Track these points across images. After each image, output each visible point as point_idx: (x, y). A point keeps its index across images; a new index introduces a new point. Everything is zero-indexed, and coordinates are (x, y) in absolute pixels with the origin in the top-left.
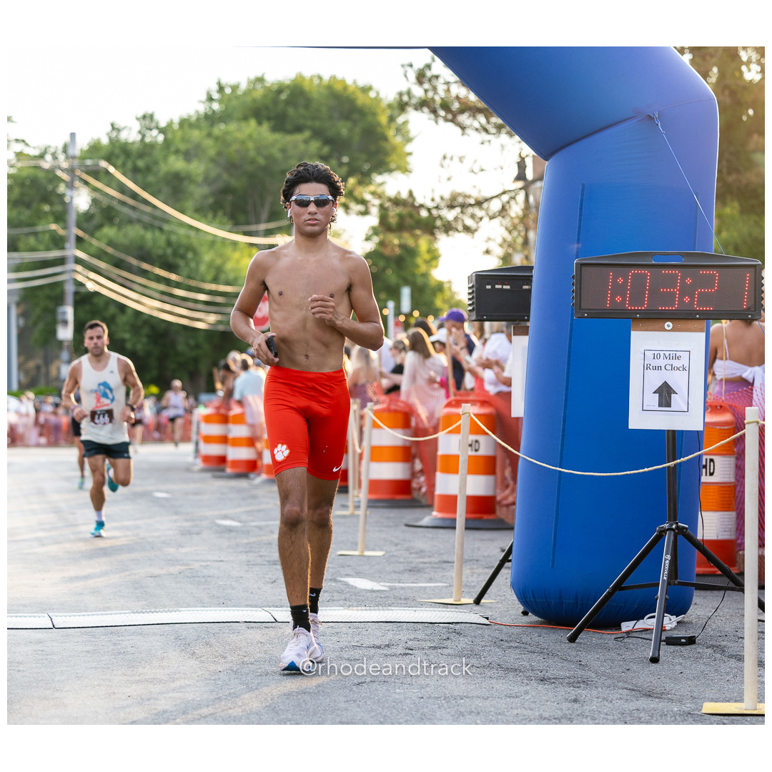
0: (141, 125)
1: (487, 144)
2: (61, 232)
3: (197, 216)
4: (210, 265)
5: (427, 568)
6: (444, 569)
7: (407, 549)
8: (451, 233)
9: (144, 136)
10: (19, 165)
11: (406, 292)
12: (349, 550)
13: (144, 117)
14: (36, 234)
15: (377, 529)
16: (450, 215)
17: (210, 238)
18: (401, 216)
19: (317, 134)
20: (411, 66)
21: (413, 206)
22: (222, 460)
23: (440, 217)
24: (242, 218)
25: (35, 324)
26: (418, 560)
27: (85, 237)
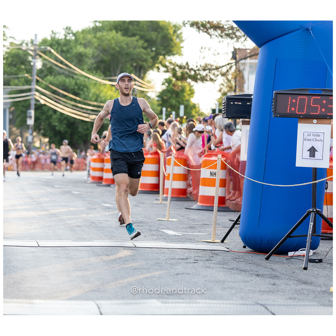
0: (65, 32)
1: (221, 42)
2: (30, 78)
3: (88, 72)
4: (94, 94)
5: (197, 227)
6: (205, 227)
7: (188, 219)
8: (204, 81)
9: (66, 36)
10: (11, 48)
11: (182, 107)
12: (162, 218)
13: (67, 28)
14: (18, 78)
15: (173, 209)
16: (204, 73)
17: (94, 82)
18: (182, 73)
19: (142, 37)
21: (188, 69)
22: (101, 178)
23: (199, 74)
24: (108, 74)
25: (17, 118)
26: (192, 223)
27: (40, 80)
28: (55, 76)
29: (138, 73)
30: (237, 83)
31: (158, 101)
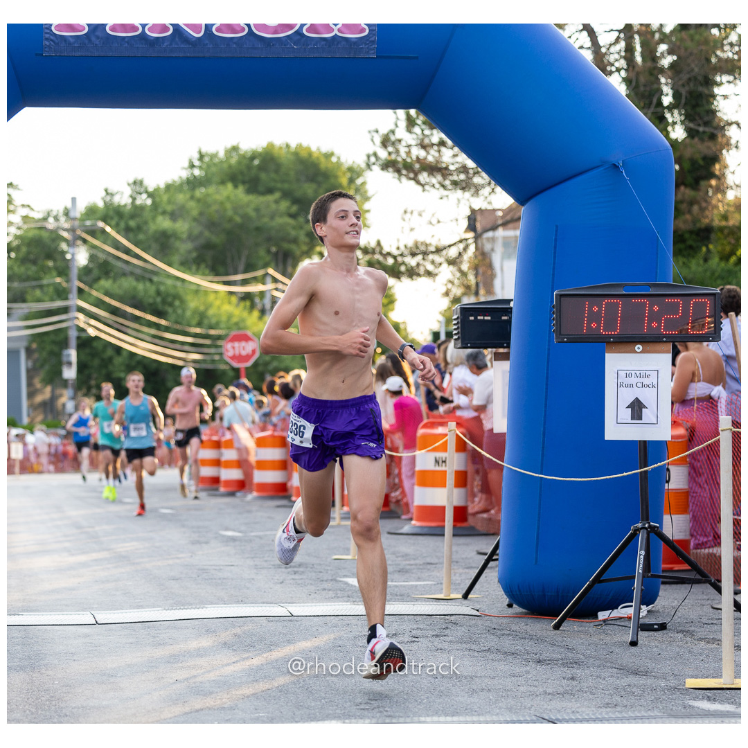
0: (132, 190)
2: (65, 285)
3: (182, 268)
4: (195, 311)
5: (414, 569)
8: (414, 277)
9: (134, 199)
10: (25, 227)
12: (342, 555)
13: (135, 183)
14: (41, 287)
16: (413, 262)
17: (194, 287)
19: (286, 194)
20: (377, 132)
21: (381, 253)
22: (216, 480)
23: (403, 263)
24: (221, 269)
25: (42, 366)
26: (404, 563)
27: (86, 288)
28: (115, 280)
29: (281, 267)
30: (479, 278)
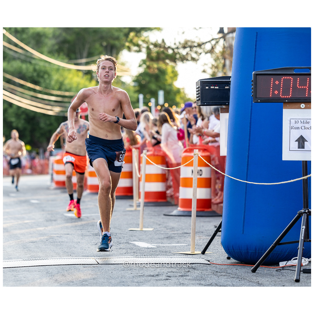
3: (50, 55)
4: (57, 81)
6: (185, 237)
7: (165, 227)
8: (185, 61)
11: (161, 94)
12: (135, 228)
15: (149, 217)
16: (184, 52)
17: (56, 67)
18: (158, 53)
21: (164, 47)
23: (179, 53)
24: (73, 56)
26: (171, 232)
31: (134, 86)
